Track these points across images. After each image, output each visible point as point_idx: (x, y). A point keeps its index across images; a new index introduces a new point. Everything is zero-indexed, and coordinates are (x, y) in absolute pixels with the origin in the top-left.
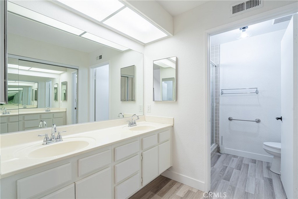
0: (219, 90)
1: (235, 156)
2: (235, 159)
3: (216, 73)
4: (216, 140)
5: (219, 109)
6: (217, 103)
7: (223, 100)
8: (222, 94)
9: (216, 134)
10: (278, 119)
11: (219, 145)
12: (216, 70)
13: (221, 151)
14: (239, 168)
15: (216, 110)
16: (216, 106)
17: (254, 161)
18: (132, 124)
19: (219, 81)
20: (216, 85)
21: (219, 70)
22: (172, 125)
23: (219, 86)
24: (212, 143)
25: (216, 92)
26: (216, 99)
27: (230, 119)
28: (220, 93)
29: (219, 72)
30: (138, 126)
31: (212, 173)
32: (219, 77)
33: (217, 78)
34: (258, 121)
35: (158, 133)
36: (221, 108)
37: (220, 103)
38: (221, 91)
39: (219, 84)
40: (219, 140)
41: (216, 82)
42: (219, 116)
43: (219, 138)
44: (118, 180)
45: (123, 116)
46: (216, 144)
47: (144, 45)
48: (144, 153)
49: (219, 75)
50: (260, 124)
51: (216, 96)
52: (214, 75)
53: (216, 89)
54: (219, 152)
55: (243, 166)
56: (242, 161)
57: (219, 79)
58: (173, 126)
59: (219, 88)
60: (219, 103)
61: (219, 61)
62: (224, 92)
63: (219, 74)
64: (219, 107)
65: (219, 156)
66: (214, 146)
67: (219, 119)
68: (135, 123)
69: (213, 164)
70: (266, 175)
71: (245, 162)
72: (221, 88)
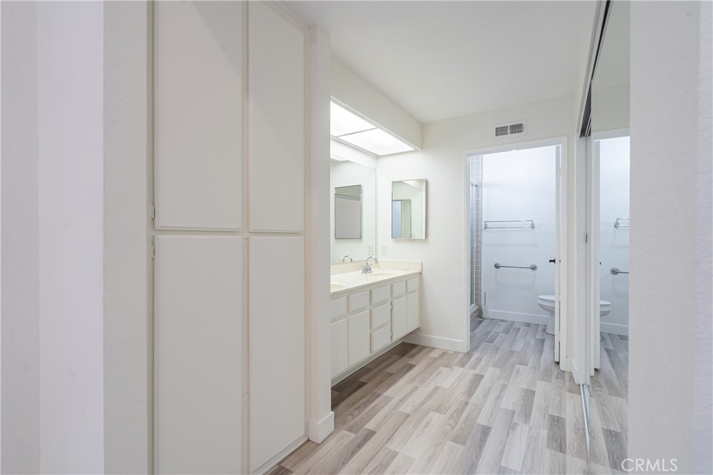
0: (481, 222)
1: (503, 321)
2: (503, 323)
3: (477, 196)
4: (477, 300)
5: (481, 251)
6: (479, 242)
7: (486, 237)
8: (486, 228)
9: (477, 289)
10: (551, 261)
11: (480, 307)
12: (477, 191)
13: (484, 316)
14: (507, 331)
15: (477, 252)
16: (477, 247)
17: (528, 325)
18: (367, 270)
19: (482, 208)
20: (477, 215)
21: (482, 191)
22: (420, 271)
23: (482, 216)
24: (471, 303)
25: (477, 226)
26: (477, 236)
27: (497, 266)
28: (483, 227)
29: (482, 195)
30: (373, 273)
32: (482, 202)
33: (478, 203)
34: (534, 268)
35: (405, 279)
36: (484, 249)
37: (483, 242)
38: (483, 224)
39: (481, 213)
40: (480, 299)
41: (477, 209)
42: (481, 262)
43: (480, 296)
44: (375, 325)
45: (351, 260)
46: (477, 304)
47: (377, 157)
48: (394, 301)
49: (482, 200)
50: (536, 272)
51: (477, 231)
52: (474, 199)
53: (477, 220)
54: (481, 318)
55: (512, 330)
56: (512, 325)
57: (482, 205)
58: (421, 273)
59: (481, 219)
60: (481, 243)
61: (482, 179)
62: (489, 225)
63: (482, 197)
64: (481, 248)
65: (481, 322)
66: (474, 307)
67: (481, 267)
68: (370, 269)
69: (473, 329)
70: (539, 336)
71: (515, 326)
72: (484, 220)
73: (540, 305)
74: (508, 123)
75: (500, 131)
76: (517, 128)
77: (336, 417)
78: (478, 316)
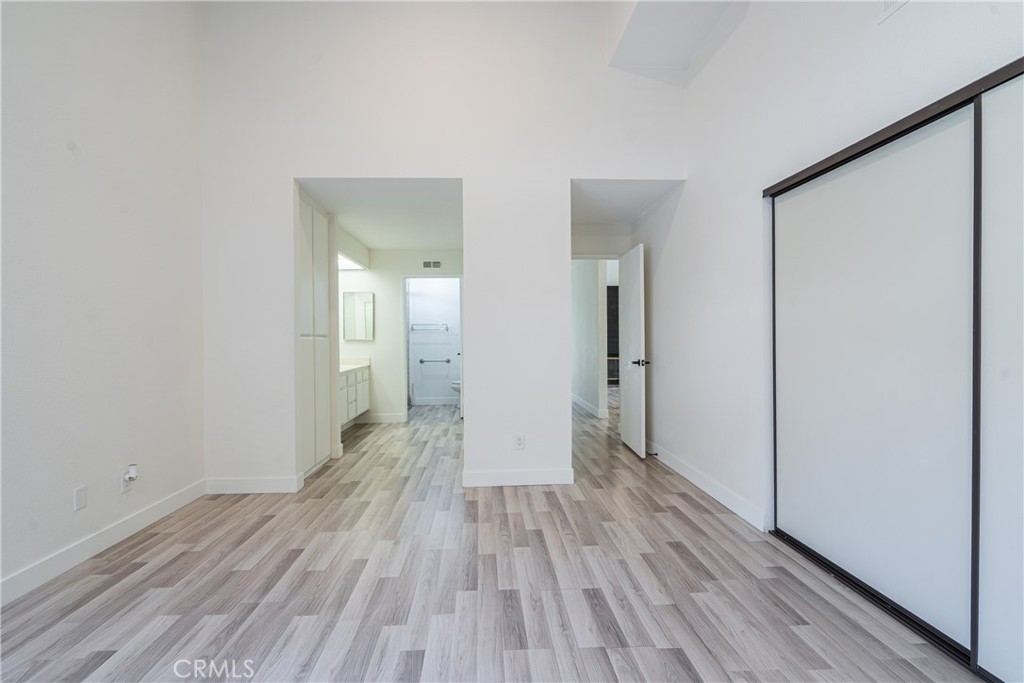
17: (445, 406)
27: (422, 362)
31: (409, 415)
34: (448, 361)
62: (415, 327)
73: (453, 388)
74: (432, 260)
75: (427, 265)
76: (437, 264)
77: (344, 447)
78: (410, 405)
